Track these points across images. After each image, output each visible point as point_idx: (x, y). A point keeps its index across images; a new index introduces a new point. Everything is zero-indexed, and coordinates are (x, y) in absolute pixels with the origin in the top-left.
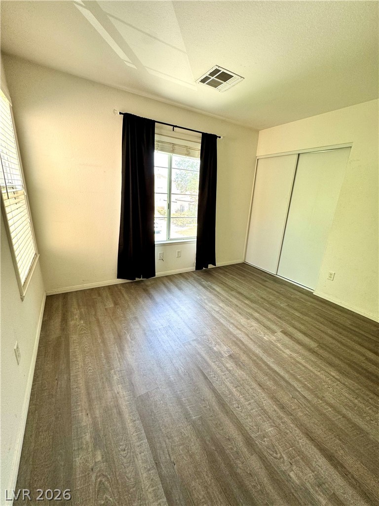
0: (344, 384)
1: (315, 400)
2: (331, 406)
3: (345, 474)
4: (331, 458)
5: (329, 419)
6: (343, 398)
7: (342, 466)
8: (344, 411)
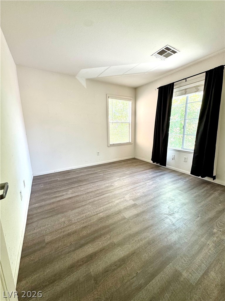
0: (94, 215)
1: (88, 202)
2: (85, 205)
3: (66, 199)
4: (70, 198)
5: (80, 202)
6: (87, 211)
7: (67, 199)
8: (81, 208)
